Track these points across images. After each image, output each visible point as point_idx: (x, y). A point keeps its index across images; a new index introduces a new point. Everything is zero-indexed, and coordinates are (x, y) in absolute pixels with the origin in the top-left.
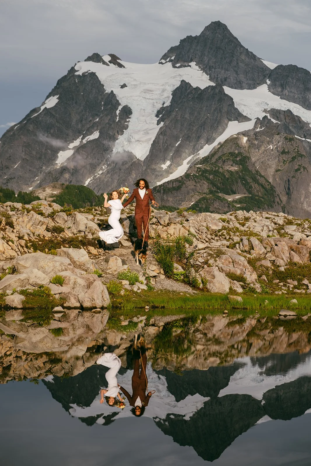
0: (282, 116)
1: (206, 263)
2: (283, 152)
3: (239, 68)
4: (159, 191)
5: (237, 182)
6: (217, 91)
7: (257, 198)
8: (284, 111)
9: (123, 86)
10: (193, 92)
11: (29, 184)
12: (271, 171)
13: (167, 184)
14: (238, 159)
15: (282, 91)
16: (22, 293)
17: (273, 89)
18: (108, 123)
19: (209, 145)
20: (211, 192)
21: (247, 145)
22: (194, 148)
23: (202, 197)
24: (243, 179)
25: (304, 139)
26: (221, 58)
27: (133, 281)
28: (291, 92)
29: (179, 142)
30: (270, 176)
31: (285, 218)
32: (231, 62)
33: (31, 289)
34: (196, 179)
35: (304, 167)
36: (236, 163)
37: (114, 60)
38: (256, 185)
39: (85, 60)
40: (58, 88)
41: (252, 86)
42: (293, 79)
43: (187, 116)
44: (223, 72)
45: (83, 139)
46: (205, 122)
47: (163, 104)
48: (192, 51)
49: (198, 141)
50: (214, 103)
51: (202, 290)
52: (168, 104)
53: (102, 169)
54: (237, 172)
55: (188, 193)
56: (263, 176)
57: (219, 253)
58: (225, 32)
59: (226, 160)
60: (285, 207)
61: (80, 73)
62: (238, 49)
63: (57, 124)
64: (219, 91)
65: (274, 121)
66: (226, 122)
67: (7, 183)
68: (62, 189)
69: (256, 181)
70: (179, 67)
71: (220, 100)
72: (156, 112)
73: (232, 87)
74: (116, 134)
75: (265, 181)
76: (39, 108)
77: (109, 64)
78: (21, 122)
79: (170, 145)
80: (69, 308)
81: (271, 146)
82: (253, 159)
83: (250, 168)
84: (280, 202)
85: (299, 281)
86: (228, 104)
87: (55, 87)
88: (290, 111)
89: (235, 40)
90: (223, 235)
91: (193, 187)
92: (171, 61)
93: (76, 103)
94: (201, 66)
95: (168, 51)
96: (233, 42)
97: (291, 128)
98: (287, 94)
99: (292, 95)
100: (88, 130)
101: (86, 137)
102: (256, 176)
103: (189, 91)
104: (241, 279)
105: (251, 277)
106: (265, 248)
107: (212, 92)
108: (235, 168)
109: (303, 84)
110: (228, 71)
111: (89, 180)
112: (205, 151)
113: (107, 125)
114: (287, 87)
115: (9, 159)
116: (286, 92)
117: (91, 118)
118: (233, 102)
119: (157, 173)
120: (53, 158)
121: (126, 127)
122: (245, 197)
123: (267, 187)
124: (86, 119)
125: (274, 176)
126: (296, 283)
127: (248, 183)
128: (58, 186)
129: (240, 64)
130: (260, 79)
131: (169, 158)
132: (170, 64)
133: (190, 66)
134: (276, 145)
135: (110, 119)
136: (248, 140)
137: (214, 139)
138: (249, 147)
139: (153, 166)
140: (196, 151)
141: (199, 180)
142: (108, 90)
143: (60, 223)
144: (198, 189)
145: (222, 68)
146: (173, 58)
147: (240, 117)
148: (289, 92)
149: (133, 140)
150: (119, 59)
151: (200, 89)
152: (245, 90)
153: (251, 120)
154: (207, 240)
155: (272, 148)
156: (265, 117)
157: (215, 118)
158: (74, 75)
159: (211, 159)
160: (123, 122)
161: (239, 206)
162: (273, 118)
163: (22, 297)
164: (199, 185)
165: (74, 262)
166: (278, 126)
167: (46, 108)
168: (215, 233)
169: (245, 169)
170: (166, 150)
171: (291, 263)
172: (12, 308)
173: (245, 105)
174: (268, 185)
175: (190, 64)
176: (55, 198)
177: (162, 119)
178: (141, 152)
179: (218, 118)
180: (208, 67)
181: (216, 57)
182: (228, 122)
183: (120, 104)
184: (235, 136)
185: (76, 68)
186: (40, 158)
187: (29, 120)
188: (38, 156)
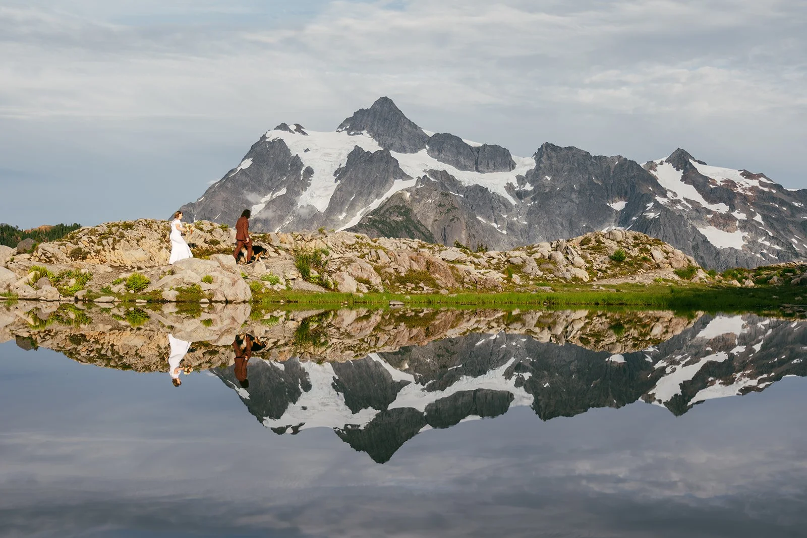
0: (439, 176)
1: (339, 269)
2: (440, 205)
3: (403, 135)
5: (402, 230)
6: (385, 154)
8: (441, 172)
9: (307, 150)
10: (365, 155)
12: (430, 222)
14: (402, 211)
15: (439, 155)
16: (177, 289)
17: (432, 153)
18: (294, 181)
19: (378, 199)
21: (410, 200)
22: (366, 201)
24: (406, 228)
25: (457, 194)
26: (389, 127)
27: (275, 282)
28: (446, 155)
29: (353, 197)
30: (430, 226)
31: (419, 243)
32: (396, 130)
33: (185, 287)
34: (367, 227)
35: (457, 218)
36: (401, 214)
37: (299, 128)
38: (418, 233)
39: (275, 129)
40: (252, 152)
41: (414, 150)
42: (447, 145)
43: (360, 175)
44: (390, 138)
45: (272, 194)
46: (374, 180)
47: (340, 166)
48: (364, 121)
49: (369, 196)
50: (382, 165)
51: (334, 290)
52: (344, 165)
53: (288, 219)
54: (402, 222)
56: (423, 226)
57: (350, 262)
58: (391, 106)
59: (393, 212)
61: (270, 140)
62: (402, 120)
63: (251, 182)
65: (433, 180)
66: (392, 180)
69: (417, 228)
70: (353, 135)
71: (387, 162)
72: (334, 172)
73: (397, 151)
74: (301, 190)
75: (425, 229)
76: (236, 169)
77: (294, 132)
78: (221, 181)
79: (346, 199)
80: (216, 302)
81: (430, 200)
82: (415, 211)
83: (412, 218)
85: (416, 284)
86: (394, 165)
87: (250, 151)
88: (446, 171)
89: (399, 113)
90: (355, 248)
92: (346, 129)
93: (267, 165)
94: (371, 133)
95: (344, 121)
96: (398, 113)
97: (446, 185)
98: (443, 157)
99: (447, 158)
100: (277, 187)
101: (275, 193)
102: (417, 225)
103: (362, 154)
104: (367, 282)
105: (376, 280)
106: (390, 258)
107: (381, 156)
108: (400, 219)
109: (456, 149)
110: (394, 138)
111: (278, 229)
112: (375, 204)
113: (293, 183)
114: (443, 152)
115: (211, 211)
116: (442, 155)
117: (279, 177)
118: (398, 164)
119: (335, 223)
121: (309, 185)
124: (275, 178)
125: (432, 225)
126: (413, 286)
127: (411, 231)
129: (404, 132)
130: (421, 145)
131: (345, 210)
132: (345, 132)
133: (362, 134)
134: (434, 199)
135: (295, 178)
136: (411, 195)
137: (383, 195)
138: (412, 201)
139: (332, 217)
140: (367, 204)
141: (370, 229)
142: (293, 154)
143: (217, 237)
145: (389, 135)
146: (348, 127)
147: (404, 176)
148: (444, 155)
149: (314, 195)
150: (303, 128)
151: (371, 153)
152: (408, 154)
153: (413, 178)
154: (342, 252)
155: (430, 202)
156: (425, 176)
157: (383, 177)
158: (265, 142)
159: (380, 211)
160: (306, 180)
162: (432, 177)
163: (177, 293)
165: (223, 266)
166: (435, 184)
167: (242, 168)
168: (350, 247)
169: (408, 220)
170: (343, 203)
171: (411, 271)
172: (168, 302)
173: (408, 167)
174: (428, 232)
175: (362, 132)
177: (339, 178)
178: (322, 205)
179: (386, 177)
180: (377, 135)
181: (384, 126)
182: (394, 181)
183: (303, 165)
184: (400, 192)
185: (267, 136)
186: (237, 211)
187: (228, 178)
188: (235, 209)
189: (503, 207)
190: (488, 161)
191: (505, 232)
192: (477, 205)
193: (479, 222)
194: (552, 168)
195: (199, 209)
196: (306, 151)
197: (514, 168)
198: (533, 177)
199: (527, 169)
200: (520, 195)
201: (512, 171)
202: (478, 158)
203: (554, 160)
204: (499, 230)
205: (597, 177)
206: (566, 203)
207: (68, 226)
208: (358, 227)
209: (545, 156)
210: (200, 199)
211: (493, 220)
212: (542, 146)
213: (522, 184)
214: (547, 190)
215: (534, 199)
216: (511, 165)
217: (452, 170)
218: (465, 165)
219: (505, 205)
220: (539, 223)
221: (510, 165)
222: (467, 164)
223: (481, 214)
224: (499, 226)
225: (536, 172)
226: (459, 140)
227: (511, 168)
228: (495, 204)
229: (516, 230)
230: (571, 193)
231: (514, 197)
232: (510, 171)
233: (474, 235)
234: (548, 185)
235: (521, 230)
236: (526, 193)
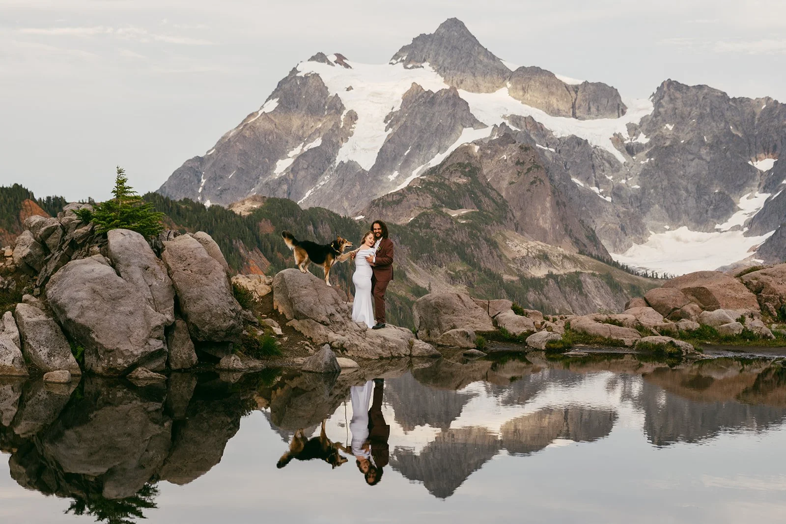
0: (523, 123)
3: (476, 69)
4: (378, 205)
5: (465, 196)
6: (451, 94)
7: (485, 213)
8: (525, 118)
9: (350, 88)
10: (425, 95)
11: (245, 195)
12: (504, 184)
13: (386, 197)
14: (467, 170)
15: (524, 95)
17: (514, 93)
18: (332, 130)
19: (441, 154)
20: (435, 207)
21: (478, 155)
22: (424, 157)
23: (422, 211)
24: (471, 192)
25: (546, 148)
26: (457, 59)
28: (534, 96)
29: (408, 151)
30: (504, 190)
32: (468, 62)
34: (418, 191)
35: (540, 179)
36: (464, 174)
37: (340, 59)
38: (487, 199)
39: (309, 60)
40: (279, 91)
41: (491, 89)
42: (535, 82)
43: (418, 122)
44: (459, 73)
45: (303, 146)
46: (436, 129)
47: (392, 109)
48: (425, 50)
49: (429, 149)
50: (447, 108)
52: (397, 108)
53: (324, 180)
54: (465, 185)
55: (410, 207)
56: (494, 190)
58: (462, 30)
59: (454, 172)
60: (518, 224)
61: (302, 74)
62: (476, 49)
63: (276, 130)
64: (453, 95)
65: (513, 128)
66: (460, 129)
67: (221, 194)
68: (264, 202)
69: (487, 195)
70: (410, 68)
71: (454, 105)
72: (384, 117)
73: (468, 91)
74: (340, 141)
75: (496, 195)
76: (257, 112)
77: (335, 64)
78: (237, 127)
79: (398, 154)
81: (505, 156)
82: (485, 171)
83: (480, 180)
84: (512, 218)
86: (463, 109)
87: (276, 89)
88: (532, 118)
91: (415, 201)
92: (402, 61)
93: (297, 107)
94: (435, 66)
95: (399, 50)
96: (472, 40)
97: (532, 136)
98: (529, 99)
99: (534, 99)
100: (309, 136)
101: (307, 144)
102: (487, 189)
103: (420, 94)
107: (445, 96)
108: (463, 180)
109: (547, 87)
110: (464, 72)
111: (310, 191)
112: (437, 160)
113: (331, 132)
114: (529, 91)
115: (224, 168)
116: (528, 96)
117: (313, 124)
118: (468, 107)
119: (382, 184)
120: (271, 168)
121: (351, 134)
122: (473, 212)
123: (499, 201)
124: (307, 125)
125: (507, 189)
127: (477, 197)
128: (258, 199)
129: (478, 65)
130: (500, 82)
131: (397, 167)
132: (401, 64)
133: (423, 67)
134: (511, 154)
135: (333, 125)
136: (480, 149)
137: (446, 148)
138: (481, 156)
139: (380, 178)
140: (426, 160)
141: (422, 193)
144: (420, 203)
145: (458, 69)
146: (404, 58)
147: (474, 123)
148: (531, 96)
149: (358, 148)
150: (345, 59)
151: (433, 93)
152: (483, 94)
153: (488, 126)
155: (505, 158)
156: (504, 124)
157: (448, 125)
158: (295, 76)
159: (439, 170)
160: (347, 128)
161: (464, 222)
162: (513, 125)
164: (421, 199)
166: (517, 134)
167: (264, 112)
169: (475, 181)
170: (395, 159)
173: (481, 111)
174: (500, 199)
175: (423, 65)
176: (251, 212)
177: (390, 126)
178: (367, 162)
179: (452, 125)
180: (442, 68)
181: (452, 57)
182: (462, 130)
183: (344, 109)
184: (466, 145)
185: (298, 69)
186: (257, 168)
187: (246, 125)
188: (255, 165)
189: (607, 165)
190: (589, 104)
191: (609, 199)
192: (572, 163)
193: (574, 185)
194: (675, 114)
195: (208, 165)
196: (348, 90)
197: (623, 113)
198: (650, 124)
199: (643, 114)
200: (630, 150)
201: (622, 117)
202: (576, 100)
203: (679, 104)
204: (601, 196)
205: (736, 127)
206: (692, 160)
207: (5, 187)
208: (406, 191)
209: (666, 98)
210: (209, 151)
211: (594, 182)
212: (663, 84)
213: (634, 135)
214: (668, 143)
215: (649, 155)
216: (620, 109)
217: (541, 117)
218: (558, 110)
219: (610, 164)
220: (655, 188)
221: (618, 109)
222: (561, 107)
223: (578, 175)
224: (601, 190)
225: (654, 119)
226: (551, 75)
227: (621, 114)
228: (597, 162)
229: (624, 196)
230: (700, 147)
231: (622, 152)
232: (619, 117)
233: (564, 203)
234: (670, 137)
235: (631, 196)
236: (640, 147)
